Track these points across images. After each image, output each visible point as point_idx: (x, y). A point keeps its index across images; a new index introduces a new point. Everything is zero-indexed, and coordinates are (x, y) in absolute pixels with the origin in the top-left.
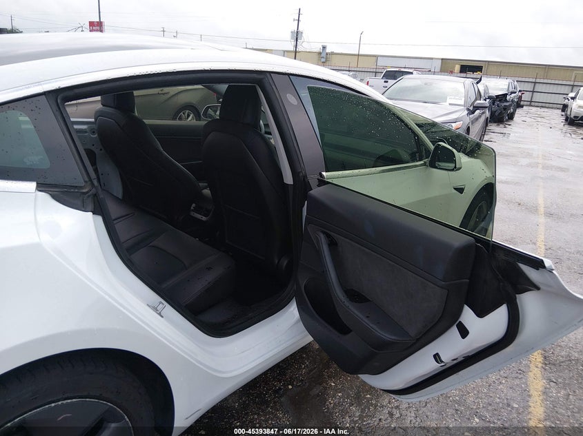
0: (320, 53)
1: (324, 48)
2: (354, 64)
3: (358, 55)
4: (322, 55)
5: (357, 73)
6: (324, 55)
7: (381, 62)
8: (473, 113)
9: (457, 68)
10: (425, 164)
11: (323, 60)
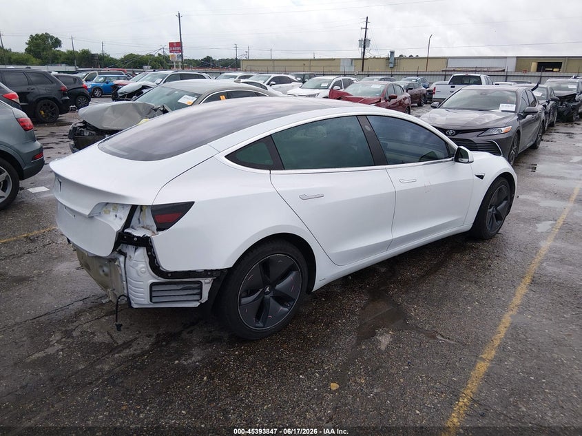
0: (388, 59)
1: (392, 53)
2: (422, 69)
3: (428, 58)
4: (390, 61)
5: (426, 78)
6: (391, 60)
7: (452, 65)
8: (524, 117)
9: (534, 65)
10: (452, 160)
11: (391, 65)
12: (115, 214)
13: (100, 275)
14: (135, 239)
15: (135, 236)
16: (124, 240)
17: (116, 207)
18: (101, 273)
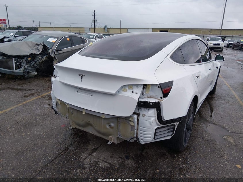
0: (104, 28)
1: (106, 26)
3: (120, 29)
4: (106, 29)
11: (106, 31)
12: (132, 91)
13: (106, 128)
14: (151, 104)
15: (151, 102)
16: (142, 105)
17: (131, 87)
18: (108, 127)
